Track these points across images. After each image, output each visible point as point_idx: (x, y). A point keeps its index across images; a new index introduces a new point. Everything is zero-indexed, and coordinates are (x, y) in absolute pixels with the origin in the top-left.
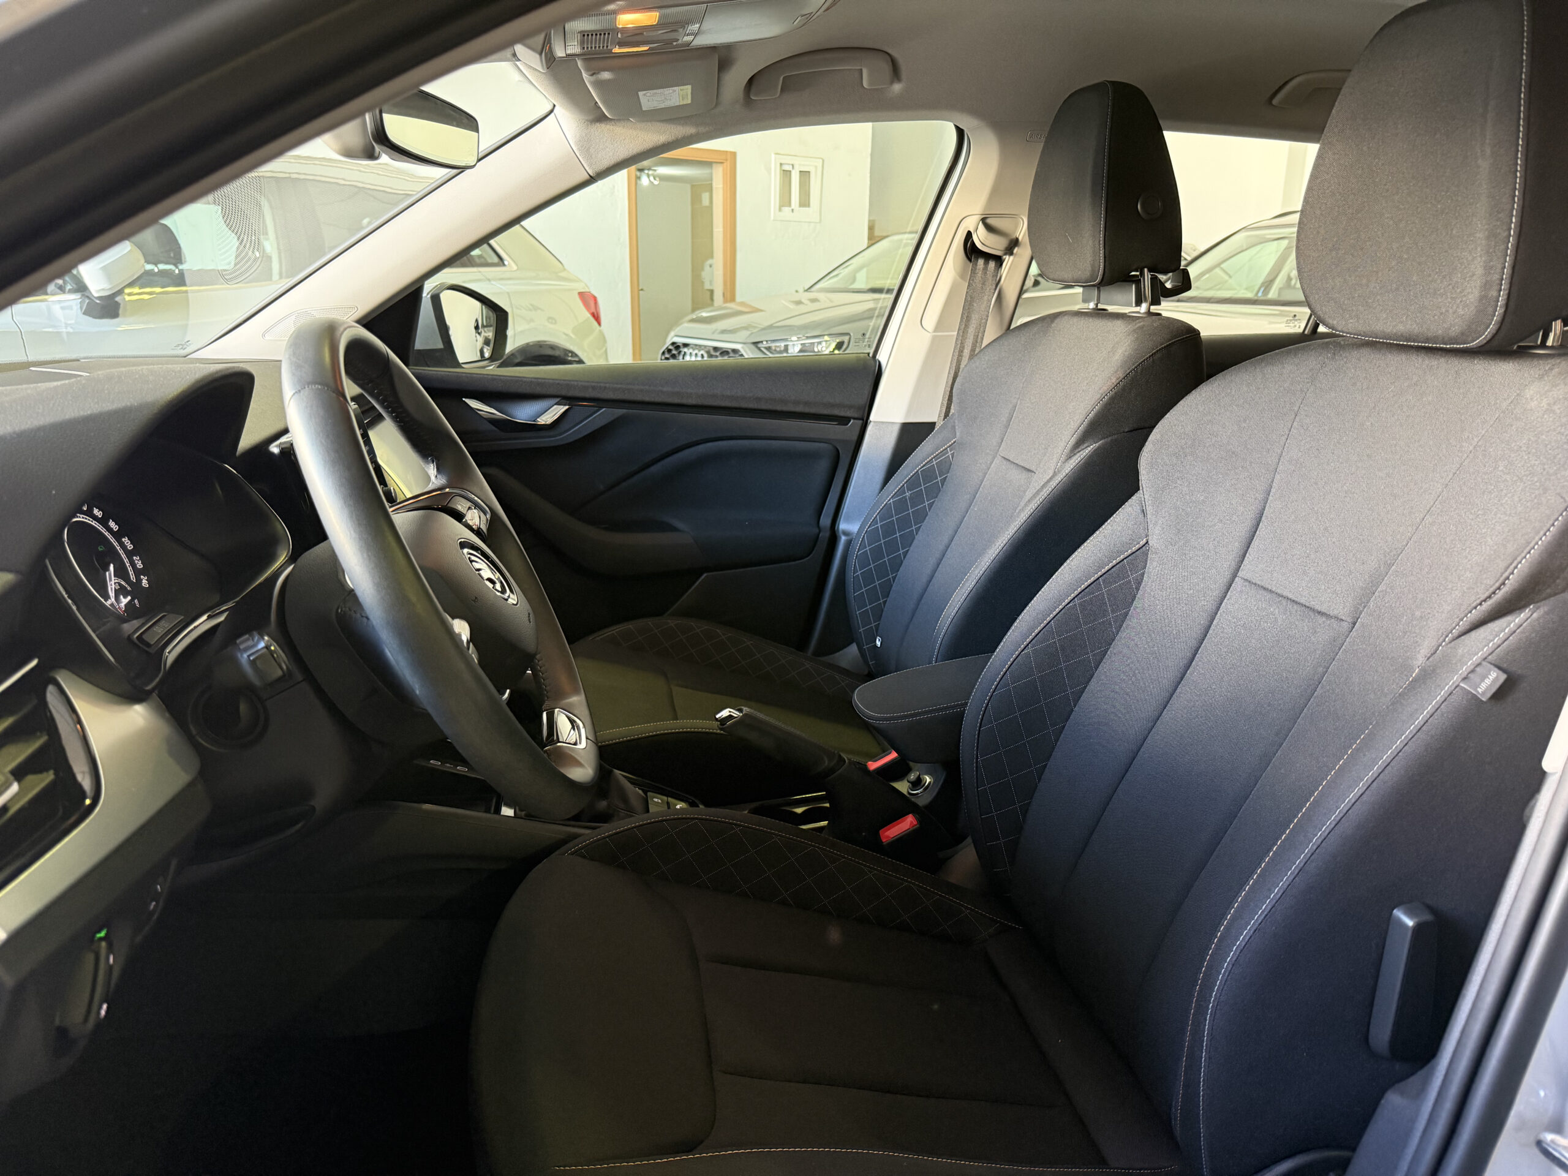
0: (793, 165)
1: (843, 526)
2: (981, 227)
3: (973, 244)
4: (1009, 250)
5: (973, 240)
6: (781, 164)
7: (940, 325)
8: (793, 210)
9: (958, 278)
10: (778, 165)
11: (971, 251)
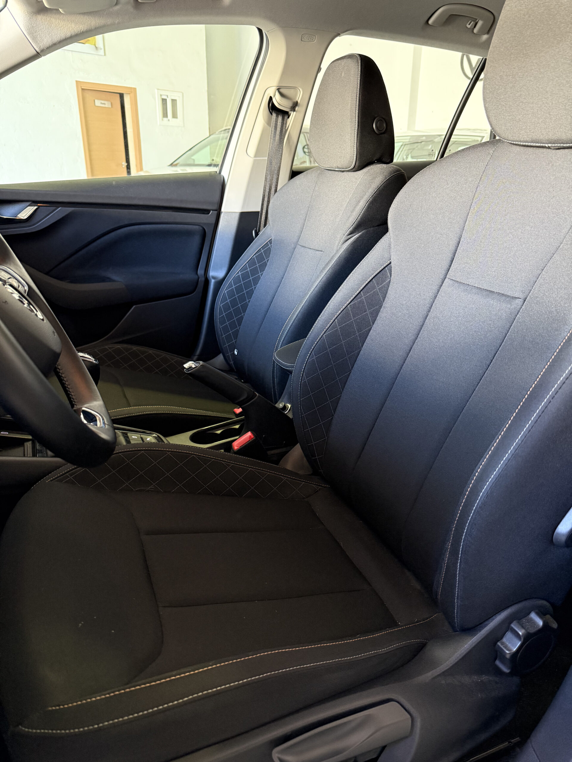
0: (167, 96)
1: (212, 273)
2: (277, 94)
3: (273, 104)
4: (293, 108)
5: (273, 102)
6: (161, 95)
7: (258, 153)
8: (169, 120)
9: (266, 124)
10: (159, 96)
11: (272, 108)
